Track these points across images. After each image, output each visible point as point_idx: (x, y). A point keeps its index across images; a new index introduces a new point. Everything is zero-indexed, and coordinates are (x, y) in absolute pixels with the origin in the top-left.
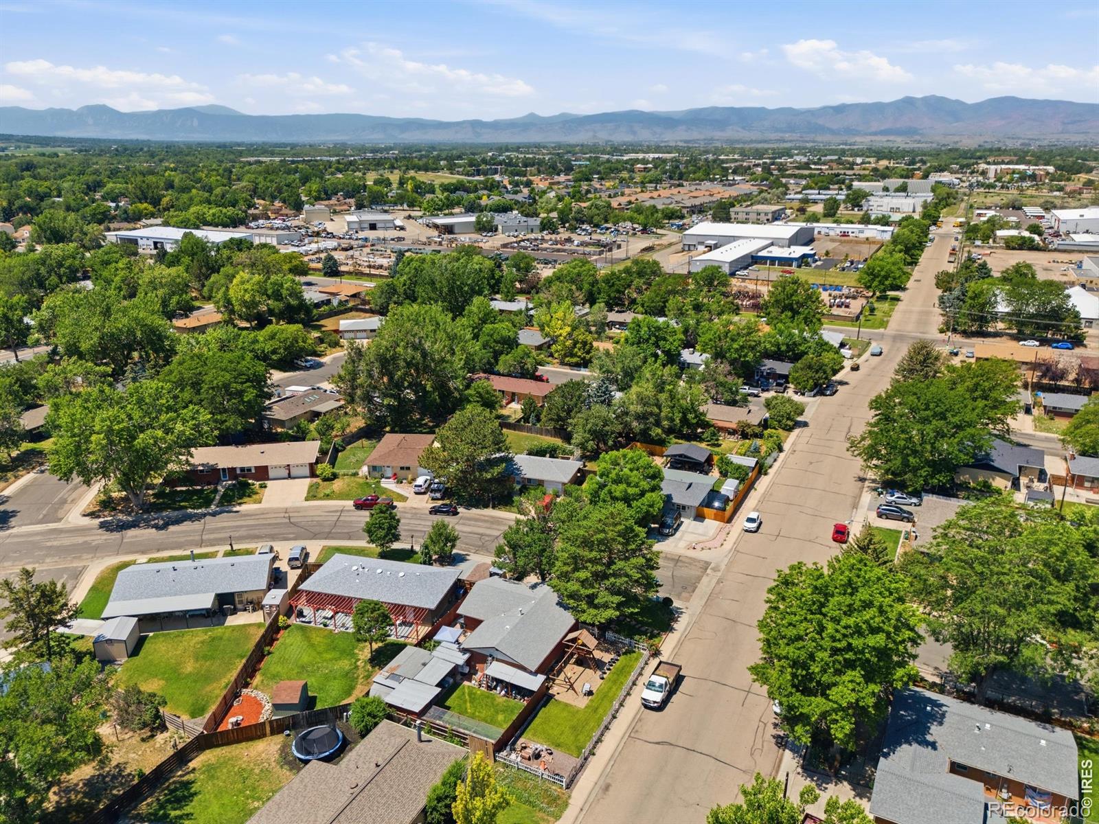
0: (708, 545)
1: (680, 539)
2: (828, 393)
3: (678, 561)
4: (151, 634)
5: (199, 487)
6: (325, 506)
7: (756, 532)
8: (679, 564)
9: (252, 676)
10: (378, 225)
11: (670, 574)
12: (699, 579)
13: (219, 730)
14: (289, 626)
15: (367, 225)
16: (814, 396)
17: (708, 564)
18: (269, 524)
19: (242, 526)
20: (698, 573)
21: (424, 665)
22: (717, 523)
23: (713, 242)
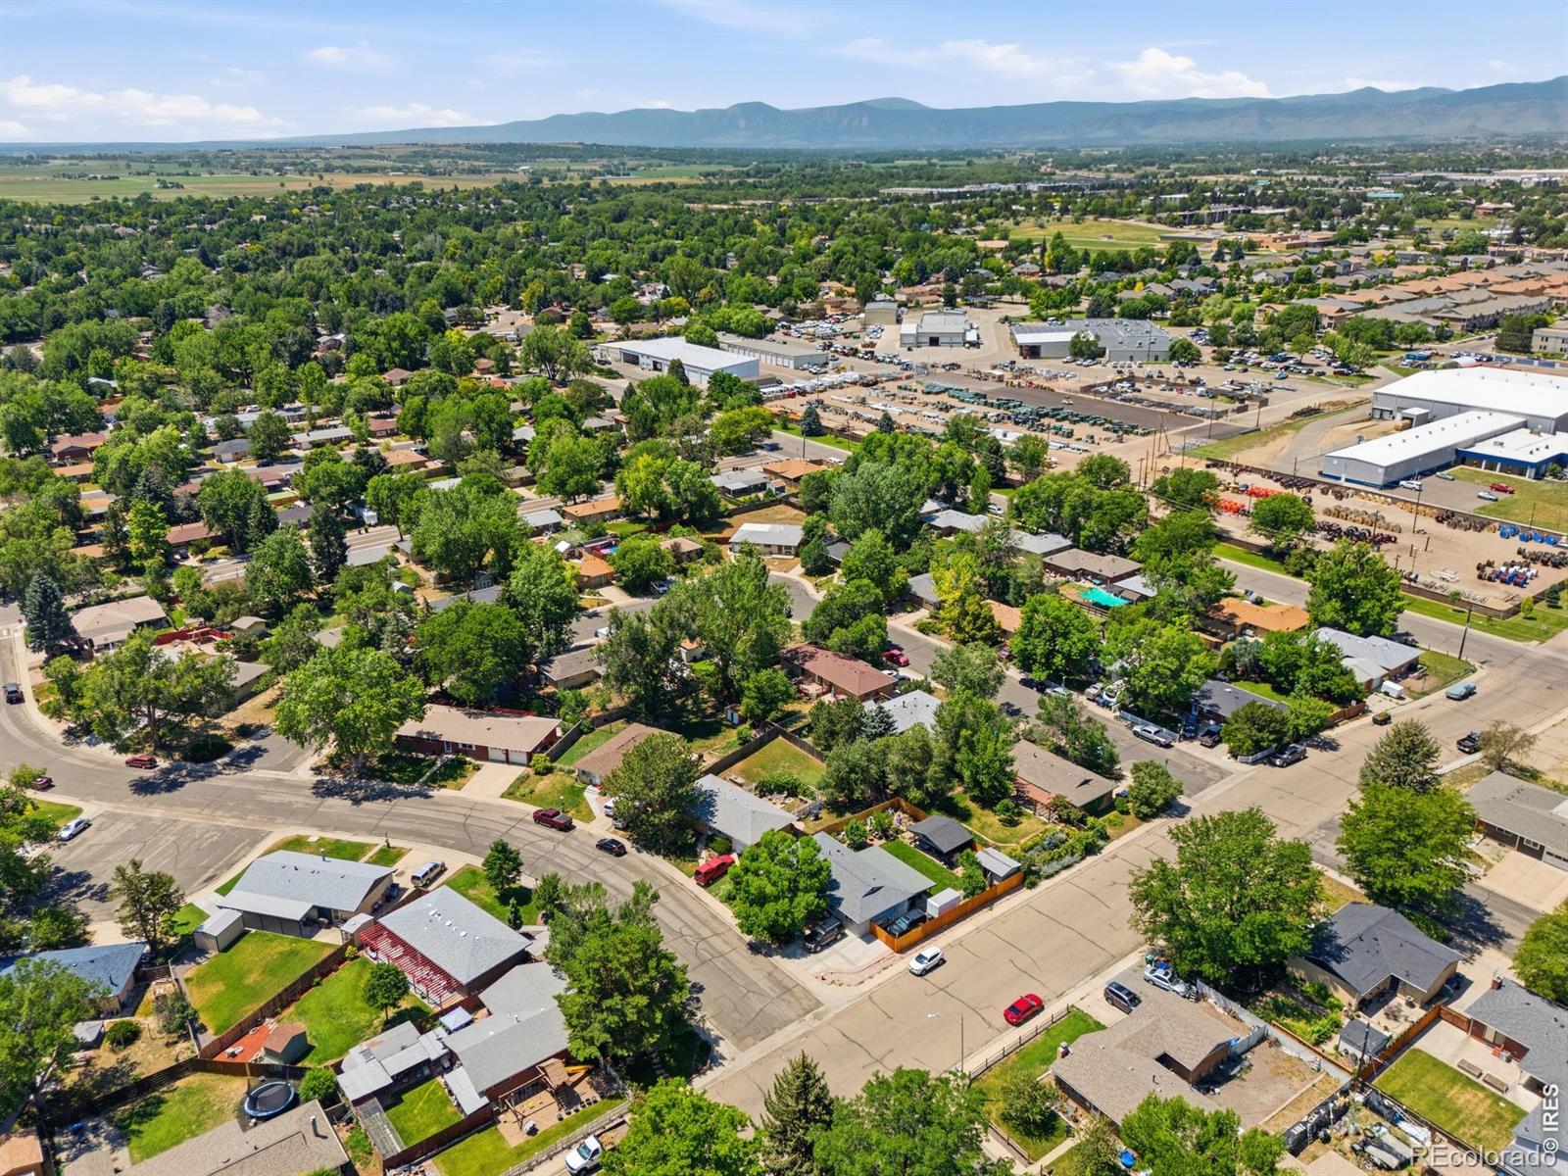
0: (844, 979)
1: (820, 960)
2: (1278, 762)
3: (788, 990)
4: (253, 931)
5: (421, 756)
6: (510, 809)
7: (921, 975)
8: (785, 996)
9: (285, 1007)
10: (941, 340)
11: (760, 1006)
12: (786, 1023)
13: (216, 1059)
14: (357, 957)
15: (927, 340)
16: (1254, 763)
17: (818, 1004)
18: (444, 821)
19: (418, 817)
20: (792, 1015)
21: (403, 1048)
22: (887, 948)
23: (1415, 411)
